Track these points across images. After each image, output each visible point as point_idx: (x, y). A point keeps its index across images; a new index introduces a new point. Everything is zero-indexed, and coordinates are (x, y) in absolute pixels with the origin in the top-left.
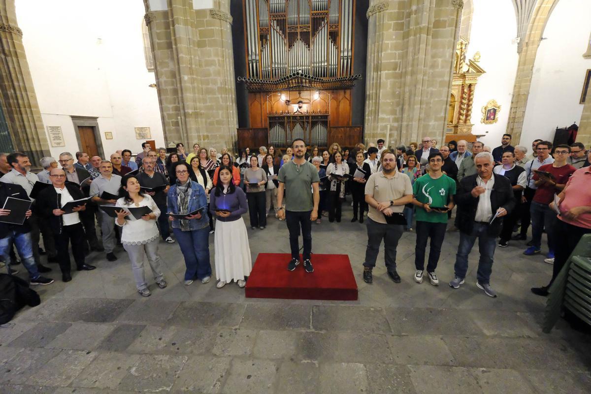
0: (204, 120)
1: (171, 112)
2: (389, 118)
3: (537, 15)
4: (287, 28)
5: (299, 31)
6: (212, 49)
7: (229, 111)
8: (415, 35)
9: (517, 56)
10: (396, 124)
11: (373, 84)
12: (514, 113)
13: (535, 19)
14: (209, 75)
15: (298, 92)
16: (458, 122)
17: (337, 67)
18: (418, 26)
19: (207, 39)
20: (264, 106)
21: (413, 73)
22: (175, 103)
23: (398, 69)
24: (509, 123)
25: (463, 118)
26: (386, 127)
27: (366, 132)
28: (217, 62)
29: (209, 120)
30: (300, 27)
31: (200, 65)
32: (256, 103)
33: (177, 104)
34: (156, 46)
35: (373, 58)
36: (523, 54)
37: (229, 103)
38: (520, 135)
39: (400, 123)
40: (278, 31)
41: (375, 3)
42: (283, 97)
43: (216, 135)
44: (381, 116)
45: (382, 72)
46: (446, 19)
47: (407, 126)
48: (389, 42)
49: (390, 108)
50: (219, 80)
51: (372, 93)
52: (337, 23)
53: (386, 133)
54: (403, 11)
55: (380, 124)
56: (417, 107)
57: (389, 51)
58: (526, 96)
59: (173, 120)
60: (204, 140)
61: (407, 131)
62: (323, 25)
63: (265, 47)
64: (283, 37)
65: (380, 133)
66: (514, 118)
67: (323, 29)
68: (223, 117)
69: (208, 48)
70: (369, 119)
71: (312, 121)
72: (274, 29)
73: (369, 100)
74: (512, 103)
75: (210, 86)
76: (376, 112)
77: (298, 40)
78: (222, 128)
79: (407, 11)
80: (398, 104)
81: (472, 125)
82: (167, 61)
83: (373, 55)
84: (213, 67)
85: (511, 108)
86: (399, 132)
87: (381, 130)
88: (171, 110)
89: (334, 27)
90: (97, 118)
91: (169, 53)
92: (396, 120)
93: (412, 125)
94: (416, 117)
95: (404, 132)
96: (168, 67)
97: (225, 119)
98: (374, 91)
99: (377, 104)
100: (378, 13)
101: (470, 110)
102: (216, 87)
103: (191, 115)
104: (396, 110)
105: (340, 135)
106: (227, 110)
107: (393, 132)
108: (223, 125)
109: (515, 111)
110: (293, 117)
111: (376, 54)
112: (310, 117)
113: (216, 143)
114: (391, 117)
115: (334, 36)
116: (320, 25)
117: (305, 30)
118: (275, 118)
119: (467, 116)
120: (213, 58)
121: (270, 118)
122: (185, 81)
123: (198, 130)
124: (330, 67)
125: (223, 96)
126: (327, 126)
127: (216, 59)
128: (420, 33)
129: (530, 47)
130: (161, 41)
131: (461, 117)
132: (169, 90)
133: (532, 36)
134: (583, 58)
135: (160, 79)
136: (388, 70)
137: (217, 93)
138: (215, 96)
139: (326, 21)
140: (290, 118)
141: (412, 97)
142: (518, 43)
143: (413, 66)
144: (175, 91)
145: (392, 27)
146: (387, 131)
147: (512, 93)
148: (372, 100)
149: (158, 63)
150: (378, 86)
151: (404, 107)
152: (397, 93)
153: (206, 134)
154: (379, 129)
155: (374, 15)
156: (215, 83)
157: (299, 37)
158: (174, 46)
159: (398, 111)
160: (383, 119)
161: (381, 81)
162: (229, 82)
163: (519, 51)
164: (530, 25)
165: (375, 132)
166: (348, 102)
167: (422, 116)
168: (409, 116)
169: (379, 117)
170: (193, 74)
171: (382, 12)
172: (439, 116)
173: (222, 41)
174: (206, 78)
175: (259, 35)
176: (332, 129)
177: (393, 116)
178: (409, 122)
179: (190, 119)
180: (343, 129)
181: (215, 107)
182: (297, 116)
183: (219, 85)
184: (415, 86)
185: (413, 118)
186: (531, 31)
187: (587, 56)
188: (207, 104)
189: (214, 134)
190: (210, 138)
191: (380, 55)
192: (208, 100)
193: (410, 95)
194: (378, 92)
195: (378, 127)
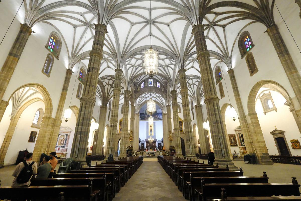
3: (20, 109)
9: (10, 121)
12: (5, 144)
13: (19, 111)
36: (13, 121)
38: (6, 154)
46: (2, 107)
58: (11, 137)
66: (5, 146)
74: (5, 139)
85: (4, 142)
109: (5, 143)
129: (16, 119)
133: (17, 116)
134: (30, 127)
142: (11, 117)
147: (5, 135)
163: (11, 119)
164: (17, 112)
186: (17, 114)
187: (32, 127)
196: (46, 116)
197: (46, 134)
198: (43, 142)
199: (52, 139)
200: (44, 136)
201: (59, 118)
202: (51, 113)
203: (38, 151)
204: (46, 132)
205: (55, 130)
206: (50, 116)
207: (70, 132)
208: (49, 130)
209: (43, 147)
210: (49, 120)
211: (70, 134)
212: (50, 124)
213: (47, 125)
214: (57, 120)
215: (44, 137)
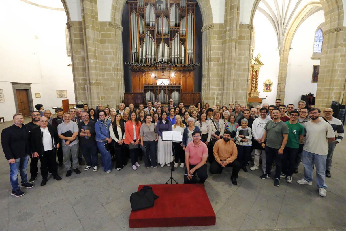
0: (102, 87)
1: (81, 82)
2: (216, 88)
4: (156, 35)
5: (163, 37)
6: (109, 45)
7: (119, 82)
8: (229, 43)
9: (279, 57)
10: (220, 92)
11: (206, 69)
12: (280, 86)
13: (286, 38)
14: (107, 60)
15: (162, 72)
16: (251, 91)
17: (185, 58)
18: (231, 38)
19: (106, 39)
20: (141, 80)
21: (229, 63)
22: (83, 76)
23: (220, 61)
24: (277, 92)
25: (254, 88)
26: (214, 94)
27: (202, 96)
28: (112, 53)
29: (106, 87)
30: (164, 35)
31: (101, 54)
32: (136, 77)
33: (85, 77)
34: (73, 41)
35: (205, 54)
36: (282, 56)
37: (119, 77)
38: (284, 98)
39: (222, 91)
40: (150, 36)
41: (206, 25)
42: (153, 75)
43: (110, 97)
44: (211, 87)
45: (211, 62)
46: (245, 35)
47: (227, 93)
48: (214, 46)
49: (216, 82)
50: (113, 63)
52: (185, 34)
53: (214, 97)
54: (222, 29)
55: (211, 92)
56: (232, 82)
57: (215, 51)
58: (285, 77)
59: (82, 87)
60: (102, 99)
61: (227, 96)
62: (177, 35)
63: (142, 45)
64: (153, 40)
65: (211, 97)
66: (280, 89)
67: (177, 37)
68: (115, 86)
69: (107, 44)
70: (204, 89)
71: (171, 89)
72: (148, 35)
73: (204, 78)
74: (278, 81)
75: (107, 67)
76: (209, 85)
77: (162, 42)
78: (114, 93)
79: (224, 30)
80: (221, 80)
81: (258, 93)
82: (80, 50)
83: (205, 53)
84: (110, 55)
85: (278, 84)
86: (222, 96)
88: (81, 80)
89: (183, 36)
90: (31, 84)
91: (82, 46)
92: (220, 90)
93: (229, 93)
94: (232, 88)
95: (225, 96)
96: (80, 54)
97: (116, 87)
98: (207, 73)
99: (209, 80)
100: (208, 30)
101: (257, 84)
102: (111, 67)
103: (94, 84)
104: (220, 84)
105: (188, 98)
106: (118, 81)
107: (218, 96)
108: (115, 90)
109: (280, 85)
110: (159, 86)
111: (207, 52)
112: (170, 87)
113: (109, 102)
114: (217, 88)
115: (183, 41)
116: (175, 35)
117: (166, 37)
118: (148, 87)
119: (256, 87)
120: (110, 50)
121: (145, 87)
122: (91, 63)
123: (98, 93)
124: (181, 58)
125: (116, 73)
126: (180, 92)
127: (112, 51)
128: (232, 42)
129: (285, 52)
130: (77, 39)
131: (253, 88)
132: (80, 68)
133: (286, 47)
134: (311, 59)
135: (75, 61)
136: (214, 61)
137: (111, 71)
138: (110, 73)
139: (178, 33)
140: (158, 87)
141: (229, 76)
142: (279, 50)
143: (228, 59)
144: (84, 69)
145: (216, 38)
146: (215, 96)
147: (278, 76)
148: (206, 78)
149: (73, 52)
150: (209, 70)
151: (224, 82)
152: (220, 74)
153: (103, 96)
154: (210, 95)
155: (206, 31)
156: (111, 65)
157: (163, 41)
158: (85, 42)
159: (221, 84)
160: (212, 89)
161: (211, 67)
162: (120, 65)
163: (280, 54)
164: (284, 41)
165: (208, 96)
166: (192, 79)
167: (235, 87)
168: (227, 87)
169: (210, 88)
170: (96, 59)
171: (210, 30)
172: (244, 88)
173: (116, 40)
174: (105, 62)
175: (139, 38)
176: (183, 94)
177: (218, 87)
178: (228, 91)
179: (93, 86)
180: (189, 94)
181: (110, 80)
182: (162, 86)
183: (113, 66)
184: (230, 71)
185: (230, 89)
186: (285, 44)
187: (313, 58)
188: (105, 78)
189: (108, 96)
190: (106, 98)
191: (210, 52)
192: (106, 75)
193: (228, 76)
194: (209, 73)
195: (210, 93)
196: (329, 29)
197: (335, 64)
198: (331, 81)
200: (332, 70)
203: (324, 96)
206: (338, 24)
209: (333, 89)
210: (337, 35)
213: (336, 46)
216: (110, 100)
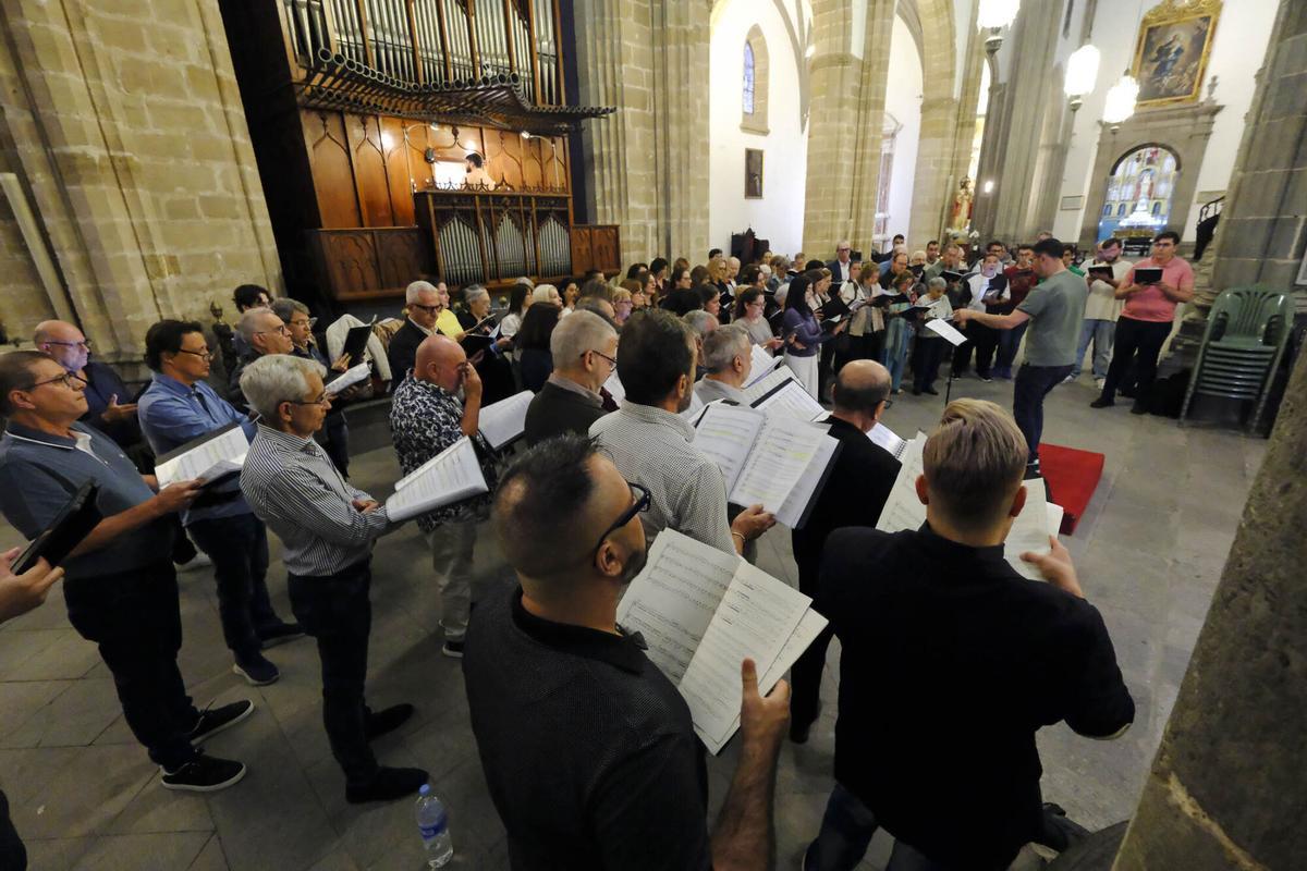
0: (146, 193)
8: (677, 43)
10: (654, 223)
11: (608, 131)
15: (451, 128)
17: (530, 75)
18: (681, 27)
21: (680, 122)
23: (648, 109)
26: (641, 229)
29: (167, 197)
39: (664, 220)
43: (212, 256)
44: (633, 204)
45: (626, 108)
47: (680, 225)
48: (630, 44)
49: (642, 188)
51: (609, 153)
55: (634, 222)
57: (632, 66)
65: (634, 242)
68: (227, 188)
70: (607, 211)
71: (538, 212)
73: (603, 168)
75: (149, 55)
76: (623, 196)
78: (235, 230)
80: (656, 182)
83: (600, 66)
87: (635, 234)
92: (659, 214)
93: (688, 224)
97: (239, 196)
98: (613, 149)
99: (622, 178)
102: (181, 67)
103: (98, 168)
104: (651, 194)
105: (585, 246)
111: (608, 65)
112: (533, 201)
113: (213, 285)
114: (648, 207)
118: (447, 197)
121: (436, 198)
122: (39, 8)
123: (140, 237)
126: (569, 223)
128: (686, 43)
134: (740, 130)
136: (634, 107)
137: (188, 92)
138: (181, 102)
140: (487, 201)
141: (684, 167)
143: (679, 106)
145: (633, 12)
146: (645, 238)
148: (610, 168)
150: (621, 138)
151: (671, 189)
152: (650, 157)
154: (631, 232)
156: (174, 47)
159: (655, 195)
160: (635, 211)
161: (626, 130)
165: (625, 239)
166: (564, 169)
168: (680, 206)
169: (629, 207)
174: (122, 17)
178: (682, 218)
179: (103, 187)
180: (588, 232)
182: (503, 197)
183: (192, 59)
184: (688, 149)
185: (688, 210)
188: (147, 132)
189: (196, 251)
190: (183, 268)
191: (617, 68)
192: (148, 115)
193: (680, 164)
194: (621, 151)
195: (628, 227)
197: (839, 150)
199: (866, 175)
201: (880, 52)
202: (846, 31)
204: (838, 144)
205: (870, 125)
206: (843, 47)
207: (893, 135)
208: (849, 131)
210: (842, 71)
211: (891, 147)
212: (849, 95)
213: (840, 105)
214: (875, 67)
215: (835, 168)
216: (217, 277)
